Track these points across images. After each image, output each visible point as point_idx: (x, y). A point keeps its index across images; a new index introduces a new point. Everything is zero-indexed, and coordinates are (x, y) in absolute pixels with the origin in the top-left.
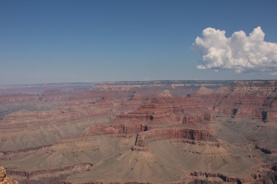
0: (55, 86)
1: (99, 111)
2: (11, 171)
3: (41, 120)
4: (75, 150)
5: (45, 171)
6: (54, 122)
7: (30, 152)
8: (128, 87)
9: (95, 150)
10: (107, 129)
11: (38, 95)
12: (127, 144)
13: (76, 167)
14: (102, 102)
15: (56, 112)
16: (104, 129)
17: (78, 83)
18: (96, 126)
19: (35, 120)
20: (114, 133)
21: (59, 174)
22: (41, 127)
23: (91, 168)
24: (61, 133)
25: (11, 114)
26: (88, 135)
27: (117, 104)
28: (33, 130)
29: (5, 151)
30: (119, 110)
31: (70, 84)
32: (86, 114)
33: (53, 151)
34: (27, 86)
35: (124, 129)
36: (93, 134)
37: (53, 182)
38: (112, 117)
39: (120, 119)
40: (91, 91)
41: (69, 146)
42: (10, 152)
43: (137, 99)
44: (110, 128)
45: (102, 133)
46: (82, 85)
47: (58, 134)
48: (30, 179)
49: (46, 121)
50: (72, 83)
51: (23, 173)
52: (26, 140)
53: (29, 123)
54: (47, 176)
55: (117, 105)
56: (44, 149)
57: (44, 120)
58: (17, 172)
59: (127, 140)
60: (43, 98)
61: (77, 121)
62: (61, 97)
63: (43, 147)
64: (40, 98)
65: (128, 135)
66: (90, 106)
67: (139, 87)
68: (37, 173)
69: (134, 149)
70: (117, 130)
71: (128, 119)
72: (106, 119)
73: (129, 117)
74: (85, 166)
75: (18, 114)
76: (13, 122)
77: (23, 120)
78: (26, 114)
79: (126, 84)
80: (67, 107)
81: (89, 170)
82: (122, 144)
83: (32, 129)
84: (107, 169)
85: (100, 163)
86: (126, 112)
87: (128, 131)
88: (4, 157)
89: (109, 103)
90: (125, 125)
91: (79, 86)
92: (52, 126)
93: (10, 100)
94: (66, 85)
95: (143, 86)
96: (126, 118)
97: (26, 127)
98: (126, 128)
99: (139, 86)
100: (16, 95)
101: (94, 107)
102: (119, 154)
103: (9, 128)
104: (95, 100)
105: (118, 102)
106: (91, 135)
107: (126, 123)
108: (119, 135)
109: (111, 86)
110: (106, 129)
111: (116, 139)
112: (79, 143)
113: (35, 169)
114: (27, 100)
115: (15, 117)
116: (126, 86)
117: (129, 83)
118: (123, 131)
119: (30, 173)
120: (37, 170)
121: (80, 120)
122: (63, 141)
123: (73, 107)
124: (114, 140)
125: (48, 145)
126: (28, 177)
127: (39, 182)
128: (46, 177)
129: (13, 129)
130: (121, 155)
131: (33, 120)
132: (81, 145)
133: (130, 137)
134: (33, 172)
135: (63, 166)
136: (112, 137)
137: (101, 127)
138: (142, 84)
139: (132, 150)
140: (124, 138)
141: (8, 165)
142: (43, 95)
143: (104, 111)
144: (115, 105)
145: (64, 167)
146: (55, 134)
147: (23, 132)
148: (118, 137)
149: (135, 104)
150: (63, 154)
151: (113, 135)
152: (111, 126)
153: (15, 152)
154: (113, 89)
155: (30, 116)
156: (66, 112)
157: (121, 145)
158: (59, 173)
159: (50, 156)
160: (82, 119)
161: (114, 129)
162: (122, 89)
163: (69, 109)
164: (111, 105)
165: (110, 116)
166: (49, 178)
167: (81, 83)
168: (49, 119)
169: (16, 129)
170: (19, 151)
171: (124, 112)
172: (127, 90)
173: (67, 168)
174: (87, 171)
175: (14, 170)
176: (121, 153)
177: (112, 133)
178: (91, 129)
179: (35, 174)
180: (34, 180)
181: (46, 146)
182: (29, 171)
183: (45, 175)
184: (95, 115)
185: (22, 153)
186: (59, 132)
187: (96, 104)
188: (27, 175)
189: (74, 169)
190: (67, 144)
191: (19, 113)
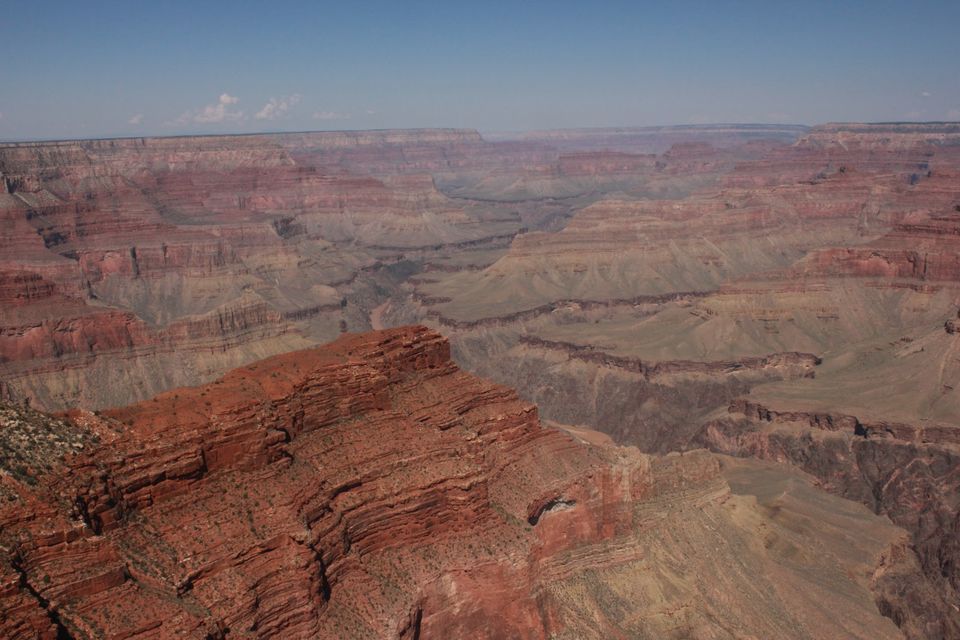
0: (692, 131)
1: (828, 205)
2: (604, 354)
3: (672, 224)
4: (770, 316)
5: (689, 365)
6: (707, 231)
7: (646, 307)
8: (910, 140)
9: (826, 319)
10: (864, 262)
11: (654, 156)
12: (923, 310)
13: (774, 361)
14: (839, 182)
15: (710, 205)
16: (856, 261)
17: (753, 126)
18: (833, 252)
19: (656, 223)
20: (884, 275)
21: (728, 378)
22: (672, 243)
23: (818, 370)
24: (725, 261)
25: (594, 205)
26: (807, 275)
27: (881, 187)
28: (652, 249)
29: (584, 298)
30: (890, 205)
31: (732, 128)
32: (792, 213)
33: (710, 312)
34: (619, 133)
35: (915, 266)
36: (821, 273)
37: (710, 394)
38: (866, 224)
39: (906, 233)
40: (796, 148)
41: (753, 302)
42: (594, 302)
43: (948, 176)
44: (874, 259)
45: (847, 271)
46: (766, 131)
47: (716, 264)
48: (652, 381)
49: (684, 228)
50: (738, 126)
51: (635, 363)
52: (634, 274)
53: (642, 231)
54: (694, 377)
55: (883, 190)
56: (679, 303)
57: (680, 225)
58: (618, 358)
59: (923, 299)
60: (665, 165)
61: (767, 231)
62: (713, 164)
63: (678, 297)
64: (658, 164)
65: (928, 284)
66: (803, 192)
67: (938, 140)
68: (671, 367)
69: (955, 329)
70: (894, 266)
71: (931, 235)
72: (847, 229)
73: (934, 232)
74: (798, 362)
75: (612, 206)
76: (603, 226)
77: (627, 222)
78: (632, 205)
79: (898, 131)
80: (739, 192)
81: (811, 375)
82: (908, 308)
83: (650, 246)
84: (868, 378)
85: (844, 359)
86: (911, 212)
87: (929, 274)
88: (581, 313)
89: (859, 184)
90: (921, 254)
91: (757, 134)
92: (701, 241)
93: (585, 167)
94: (722, 131)
95: (952, 135)
96: (925, 234)
97: (635, 239)
98: (923, 264)
99: (941, 137)
100: (597, 156)
101: (814, 194)
102: (902, 340)
103: (593, 241)
104: (811, 173)
105: (883, 184)
106: (817, 276)
107: (925, 247)
108: (901, 281)
109: (858, 136)
110: (862, 262)
111: (889, 292)
112: (782, 295)
113: (665, 356)
114: (625, 168)
115: (605, 214)
116: (903, 135)
117: (909, 126)
118: (912, 272)
119: (652, 365)
120: (671, 358)
121: (776, 229)
122: (740, 286)
123: (757, 191)
124: (883, 294)
125: (690, 291)
126: (646, 375)
127: (674, 390)
128: (693, 380)
129: (601, 245)
130: (908, 340)
131: (652, 223)
132: (790, 301)
133: (933, 290)
134: (660, 363)
135: (738, 357)
136: (875, 284)
137: (847, 255)
138: (950, 130)
139: (949, 330)
140: (914, 292)
141: (596, 338)
142: (665, 155)
143: (844, 206)
144: (877, 190)
145: (740, 359)
146: (707, 264)
147: (626, 252)
148: (894, 286)
149: (941, 190)
150: (738, 322)
151: (882, 280)
152: (876, 254)
153: (607, 305)
154: (862, 145)
155: (643, 212)
156: (738, 205)
157: (905, 310)
158: (727, 375)
159: (704, 326)
160: (781, 227)
161: (884, 263)
162: (891, 146)
163: (746, 197)
164: (866, 191)
165: (861, 222)
166: (700, 383)
167: (762, 127)
168: (692, 222)
169: (608, 245)
170: (618, 302)
171: (903, 213)
172: (907, 146)
173: (750, 363)
174: (806, 376)
175: (612, 354)
176: (910, 336)
177: (877, 273)
178: (817, 260)
179: (664, 369)
180: (663, 386)
181: (685, 294)
182: (650, 359)
183: (689, 376)
184: (816, 218)
185: (626, 307)
186: (717, 258)
187: (822, 185)
188: (644, 369)
189: (766, 367)
190: (749, 296)
191: (614, 203)
